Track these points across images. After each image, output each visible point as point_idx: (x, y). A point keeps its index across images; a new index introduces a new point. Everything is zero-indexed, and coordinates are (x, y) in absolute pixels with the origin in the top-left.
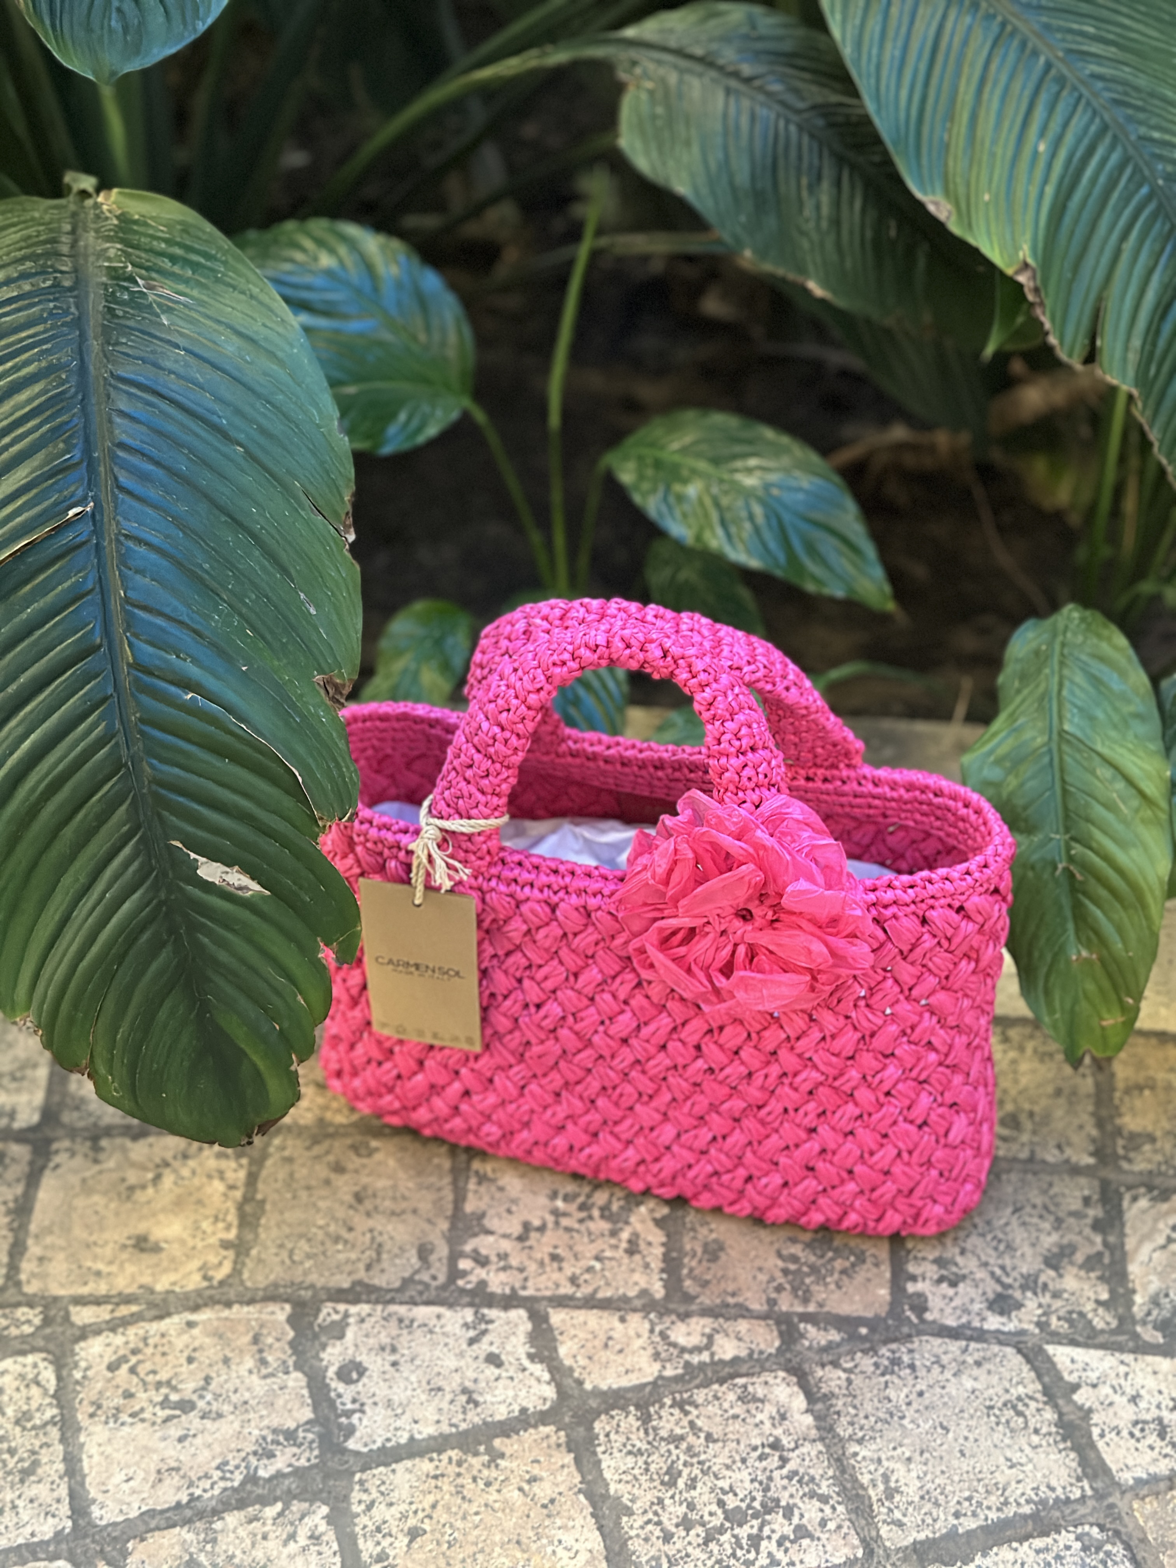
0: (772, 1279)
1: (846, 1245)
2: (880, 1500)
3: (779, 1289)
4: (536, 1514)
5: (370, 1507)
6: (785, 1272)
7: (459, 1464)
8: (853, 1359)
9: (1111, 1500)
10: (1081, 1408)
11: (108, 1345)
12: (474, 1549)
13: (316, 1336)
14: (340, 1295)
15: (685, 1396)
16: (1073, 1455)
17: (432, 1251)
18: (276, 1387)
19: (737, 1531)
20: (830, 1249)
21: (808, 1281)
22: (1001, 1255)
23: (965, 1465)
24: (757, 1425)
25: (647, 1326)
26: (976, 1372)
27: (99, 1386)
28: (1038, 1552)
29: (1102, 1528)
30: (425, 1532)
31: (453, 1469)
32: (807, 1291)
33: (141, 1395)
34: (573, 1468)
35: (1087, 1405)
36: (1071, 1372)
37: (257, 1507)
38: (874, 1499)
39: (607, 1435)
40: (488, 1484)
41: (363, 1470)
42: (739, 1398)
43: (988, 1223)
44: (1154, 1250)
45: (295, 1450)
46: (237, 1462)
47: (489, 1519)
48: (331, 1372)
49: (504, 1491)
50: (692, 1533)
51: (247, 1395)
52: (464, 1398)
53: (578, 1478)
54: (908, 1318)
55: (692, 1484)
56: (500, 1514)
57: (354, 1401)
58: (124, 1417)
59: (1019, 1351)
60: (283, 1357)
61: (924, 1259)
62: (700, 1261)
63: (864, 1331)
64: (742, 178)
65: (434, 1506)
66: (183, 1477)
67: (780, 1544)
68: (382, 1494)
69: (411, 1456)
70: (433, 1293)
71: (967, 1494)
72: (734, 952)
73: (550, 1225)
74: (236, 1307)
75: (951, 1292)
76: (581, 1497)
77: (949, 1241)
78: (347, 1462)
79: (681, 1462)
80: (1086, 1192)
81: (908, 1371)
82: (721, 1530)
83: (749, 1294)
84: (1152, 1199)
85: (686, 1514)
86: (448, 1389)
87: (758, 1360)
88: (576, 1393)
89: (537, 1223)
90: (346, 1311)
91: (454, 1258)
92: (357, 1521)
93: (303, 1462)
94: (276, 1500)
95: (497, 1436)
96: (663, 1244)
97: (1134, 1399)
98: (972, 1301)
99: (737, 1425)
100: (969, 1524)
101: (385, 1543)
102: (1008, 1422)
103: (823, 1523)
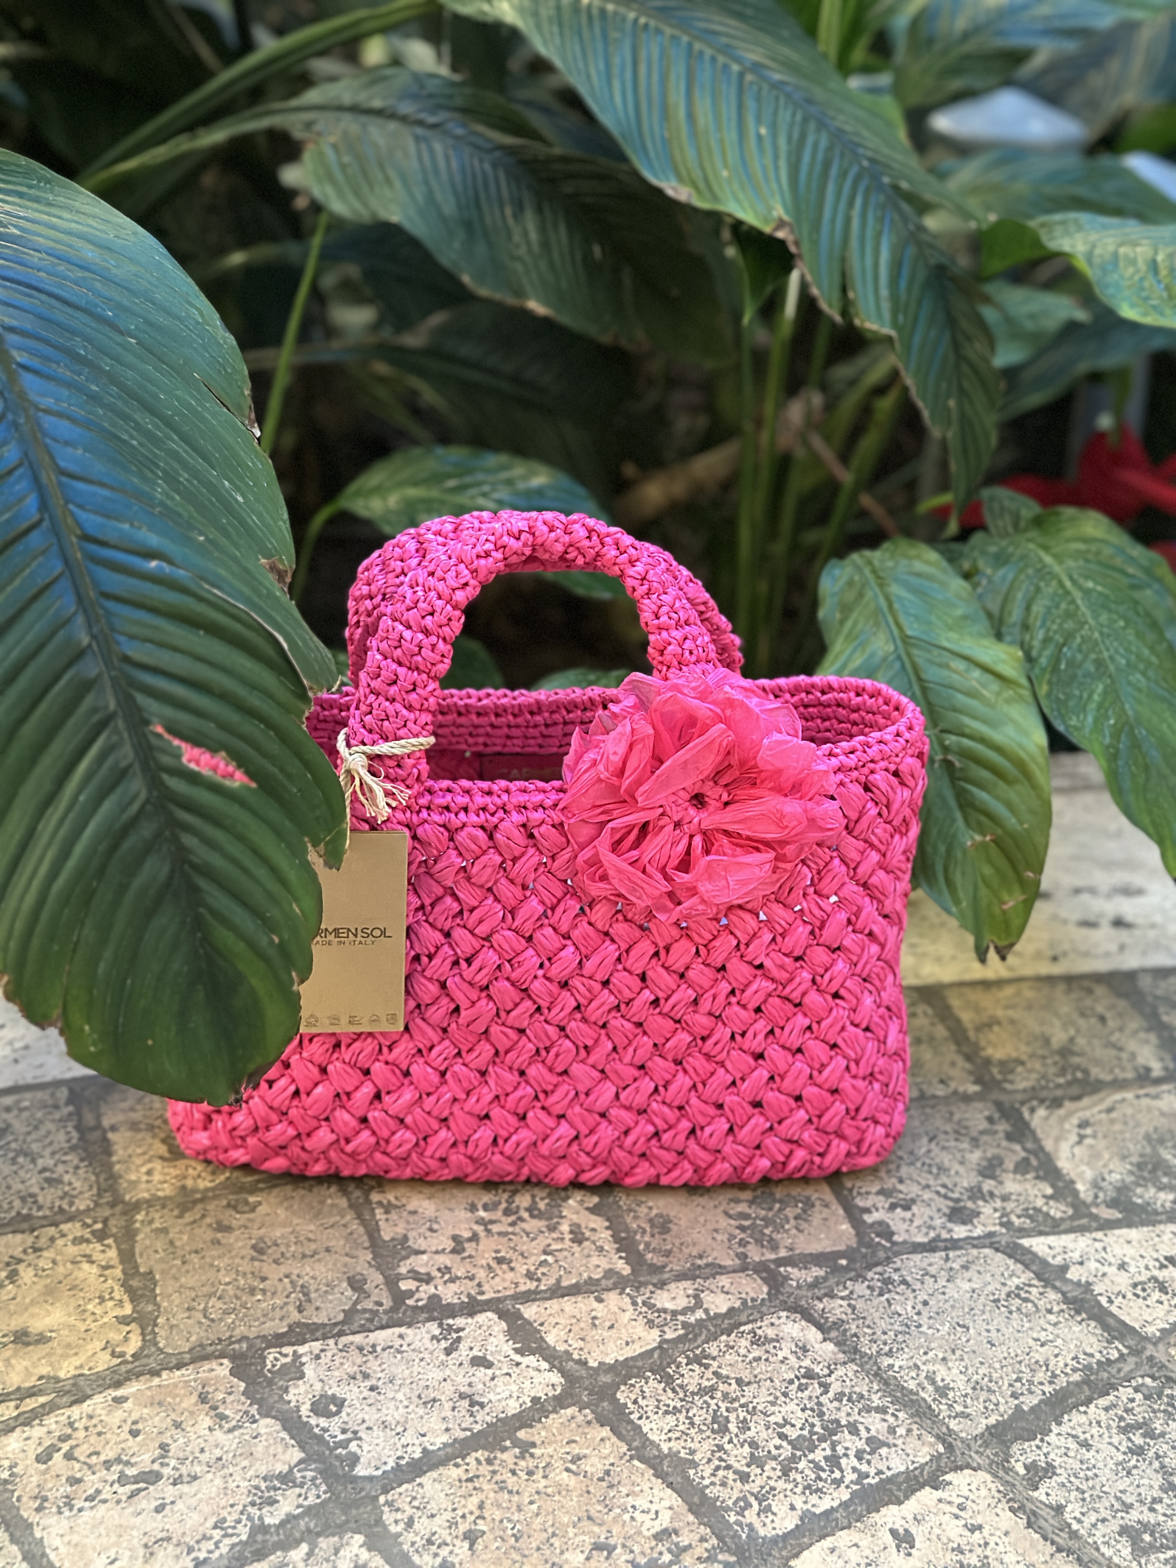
0: (732, 1237)
1: (788, 1195)
2: (934, 1400)
3: (742, 1243)
4: (598, 1489)
5: (410, 1523)
6: (742, 1229)
7: (489, 1462)
8: (845, 1288)
9: (1148, 1353)
10: (1078, 1284)
11: (27, 1439)
12: (545, 1535)
13: (270, 1382)
14: (279, 1340)
15: (698, 1352)
16: (1093, 1324)
17: (365, 1281)
18: (247, 1437)
19: (811, 1456)
20: (775, 1201)
21: (767, 1231)
22: (937, 1177)
23: (1000, 1352)
24: (782, 1362)
25: (627, 1300)
26: (967, 1275)
27: (35, 1479)
28: (1106, 1409)
29: (1153, 1378)
30: (484, 1533)
31: (485, 1469)
32: (771, 1239)
33: (89, 1478)
34: (614, 1439)
35: (1083, 1280)
36: (1054, 1257)
37: (279, 1553)
38: (929, 1400)
39: (635, 1402)
40: (530, 1473)
41: (386, 1492)
42: (752, 1343)
43: (911, 1153)
44: (1072, 1147)
45: (297, 1490)
46: (236, 1516)
47: (549, 1505)
48: (305, 1410)
49: (552, 1475)
50: (767, 1468)
51: (218, 1453)
52: (465, 1403)
53: (624, 1448)
54: (879, 1244)
55: (744, 1426)
56: (557, 1498)
57: (344, 1431)
58: (78, 1504)
59: (997, 1250)
60: (244, 1408)
61: (868, 1193)
62: (653, 1236)
63: (844, 1262)
64: (449, 208)
65: (481, 1506)
66: (178, 1545)
67: (859, 1458)
68: (418, 1508)
69: (434, 1467)
70: (385, 1318)
71: (1014, 1376)
72: (690, 845)
73: (482, 1234)
74: (165, 1374)
75: (908, 1215)
76: (636, 1462)
77: (883, 1174)
78: (362, 1489)
79: (723, 1409)
80: (986, 1113)
81: (903, 1287)
82: (794, 1459)
83: (715, 1254)
84: (1048, 1108)
85: (752, 1454)
86: (443, 1398)
87: (753, 1307)
88: (584, 1373)
89: (467, 1234)
90: (295, 1352)
91: (391, 1283)
92: (401, 1539)
93: (311, 1500)
94: (297, 1543)
95: (520, 1428)
96: (607, 1228)
97: (1122, 1266)
98: (932, 1218)
99: (763, 1365)
100: (1030, 1401)
101: (444, 1552)
102: (1019, 1309)
103: (892, 1430)
